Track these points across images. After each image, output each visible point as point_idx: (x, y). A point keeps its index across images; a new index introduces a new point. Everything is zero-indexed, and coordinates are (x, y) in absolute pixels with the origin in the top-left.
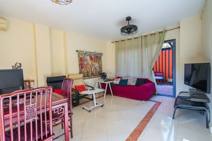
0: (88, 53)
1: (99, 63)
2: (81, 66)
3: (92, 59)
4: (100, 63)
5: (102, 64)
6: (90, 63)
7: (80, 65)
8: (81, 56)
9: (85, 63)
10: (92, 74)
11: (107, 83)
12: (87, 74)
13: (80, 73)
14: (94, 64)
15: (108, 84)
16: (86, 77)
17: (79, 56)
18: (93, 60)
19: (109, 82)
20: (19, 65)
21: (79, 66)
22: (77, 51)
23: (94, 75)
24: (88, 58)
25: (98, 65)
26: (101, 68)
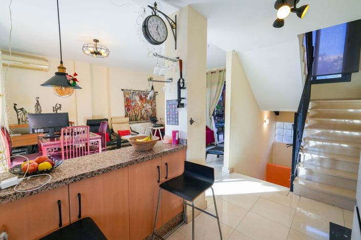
0: (137, 92)
1: (151, 105)
2: (128, 107)
3: (142, 100)
4: (154, 104)
5: (155, 105)
6: (140, 104)
7: (126, 106)
8: (127, 96)
9: (133, 104)
10: (142, 118)
11: (156, 129)
12: (136, 118)
13: (126, 116)
14: (145, 105)
15: (158, 130)
16: (134, 121)
17: (124, 96)
18: (144, 101)
19: (159, 128)
20: (59, 106)
21: (125, 108)
22: (122, 90)
23: (144, 119)
24: (137, 98)
25: (151, 107)
26: (154, 110)
